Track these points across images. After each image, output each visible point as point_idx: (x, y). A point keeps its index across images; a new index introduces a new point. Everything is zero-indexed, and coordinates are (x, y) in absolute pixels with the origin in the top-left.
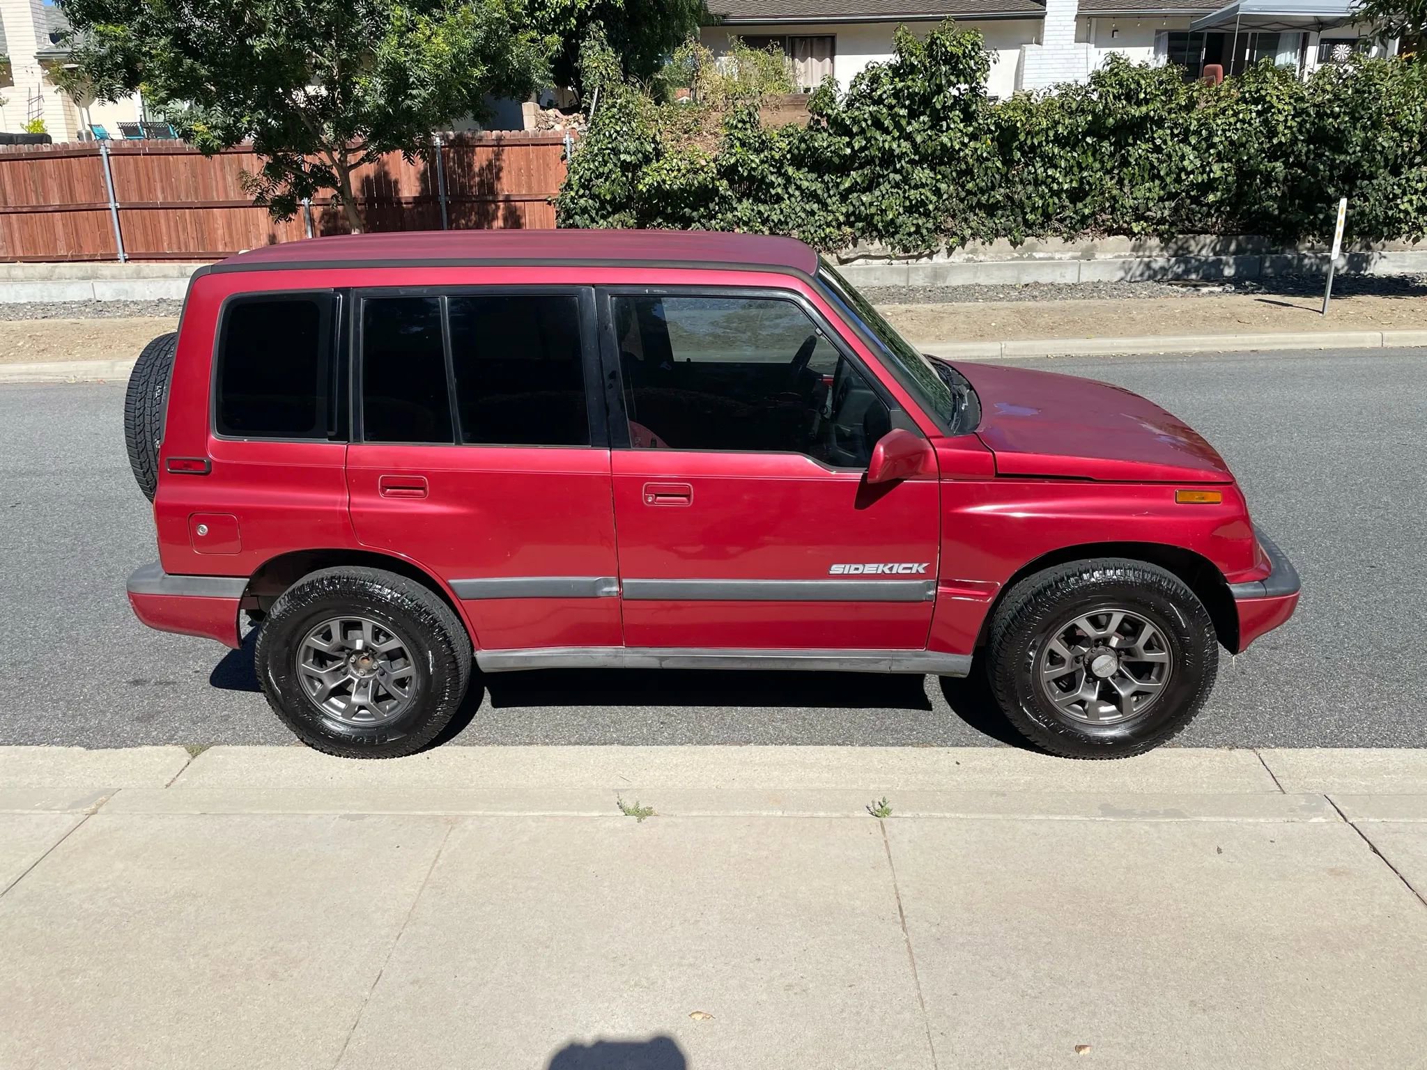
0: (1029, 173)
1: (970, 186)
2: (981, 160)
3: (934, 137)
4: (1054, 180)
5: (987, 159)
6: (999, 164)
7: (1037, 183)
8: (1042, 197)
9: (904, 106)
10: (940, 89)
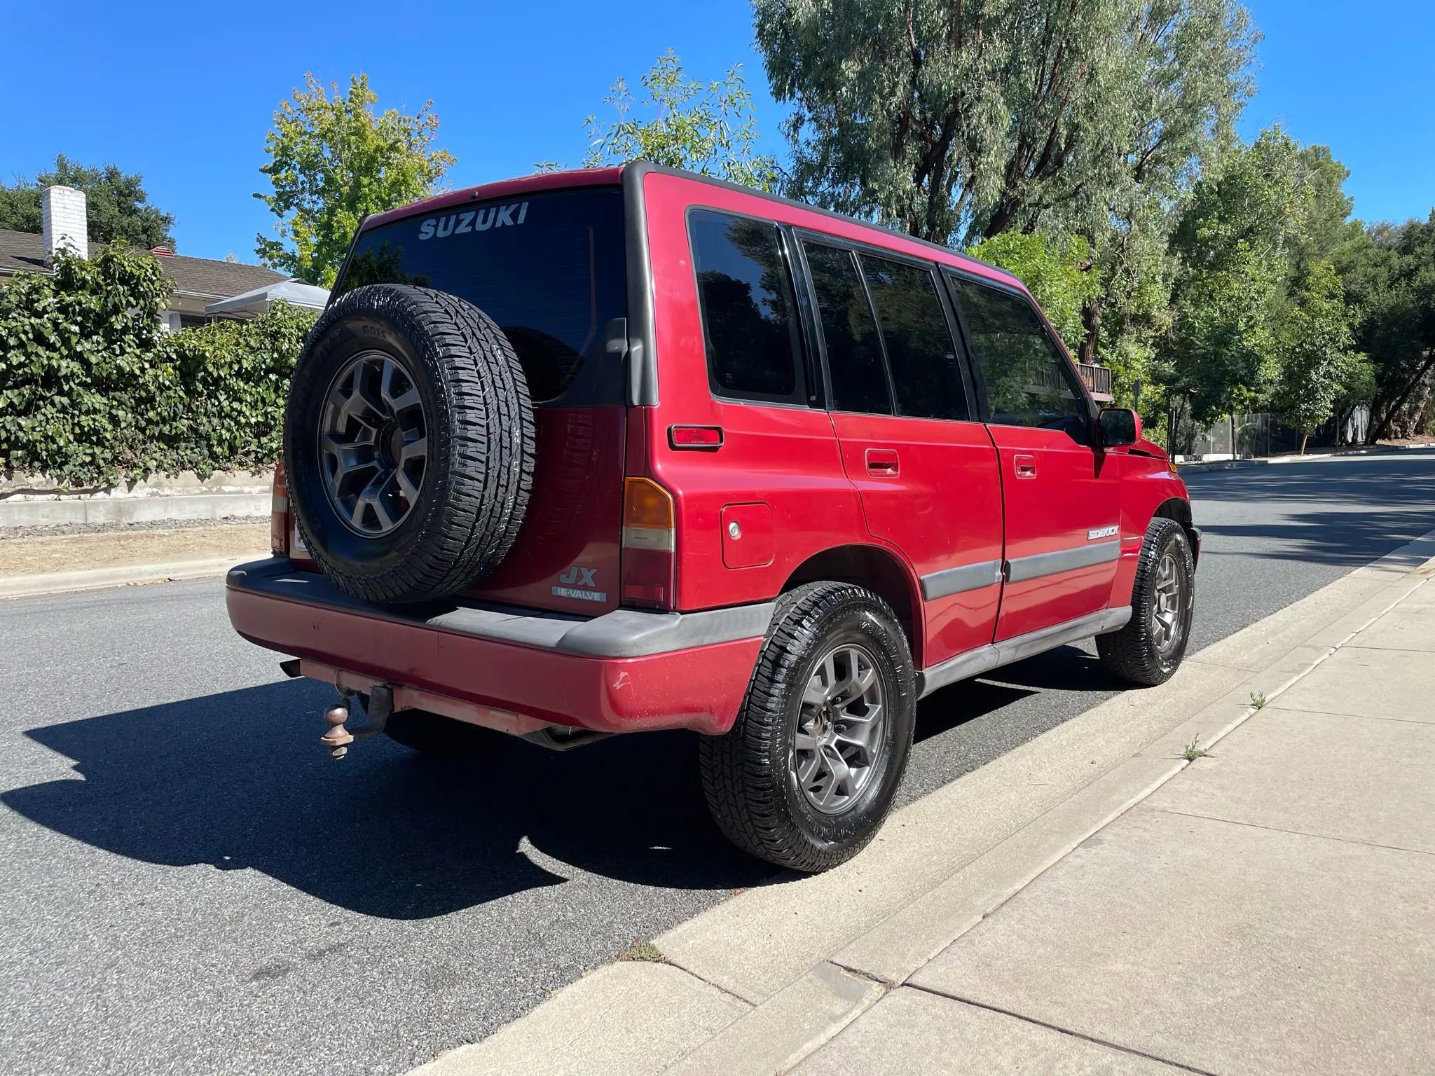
0: (213, 405)
1: (151, 414)
2: (162, 388)
3: (108, 360)
4: (240, 412)
5: (169, 388)
6: (182, 394)
7: (221, 415)
8: (229, 430)
9: (76, 323)
10: (116, 310)
